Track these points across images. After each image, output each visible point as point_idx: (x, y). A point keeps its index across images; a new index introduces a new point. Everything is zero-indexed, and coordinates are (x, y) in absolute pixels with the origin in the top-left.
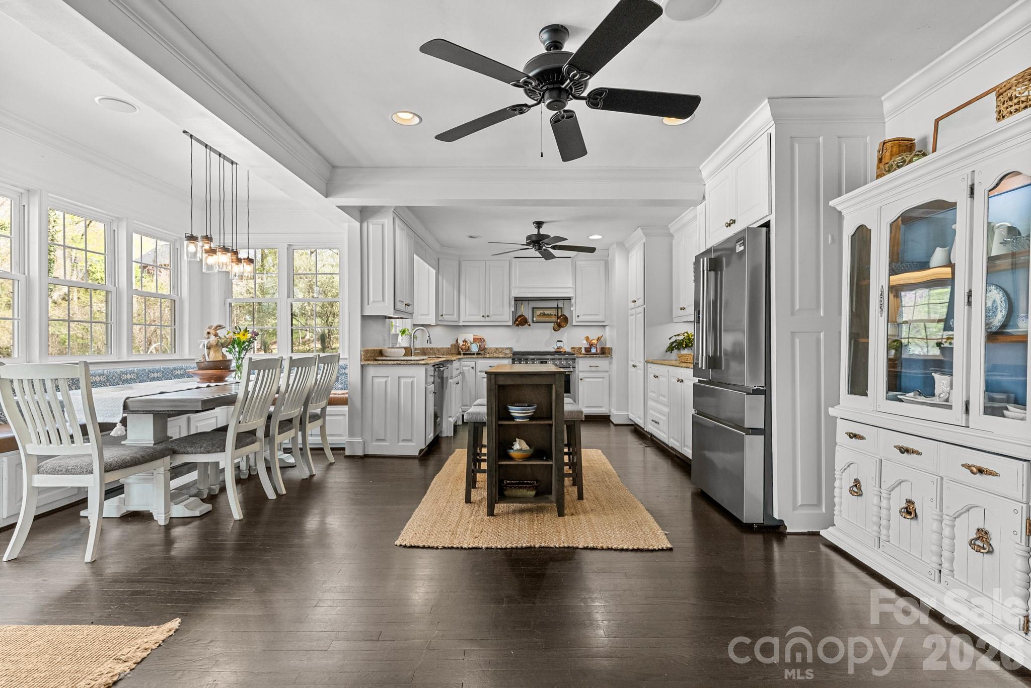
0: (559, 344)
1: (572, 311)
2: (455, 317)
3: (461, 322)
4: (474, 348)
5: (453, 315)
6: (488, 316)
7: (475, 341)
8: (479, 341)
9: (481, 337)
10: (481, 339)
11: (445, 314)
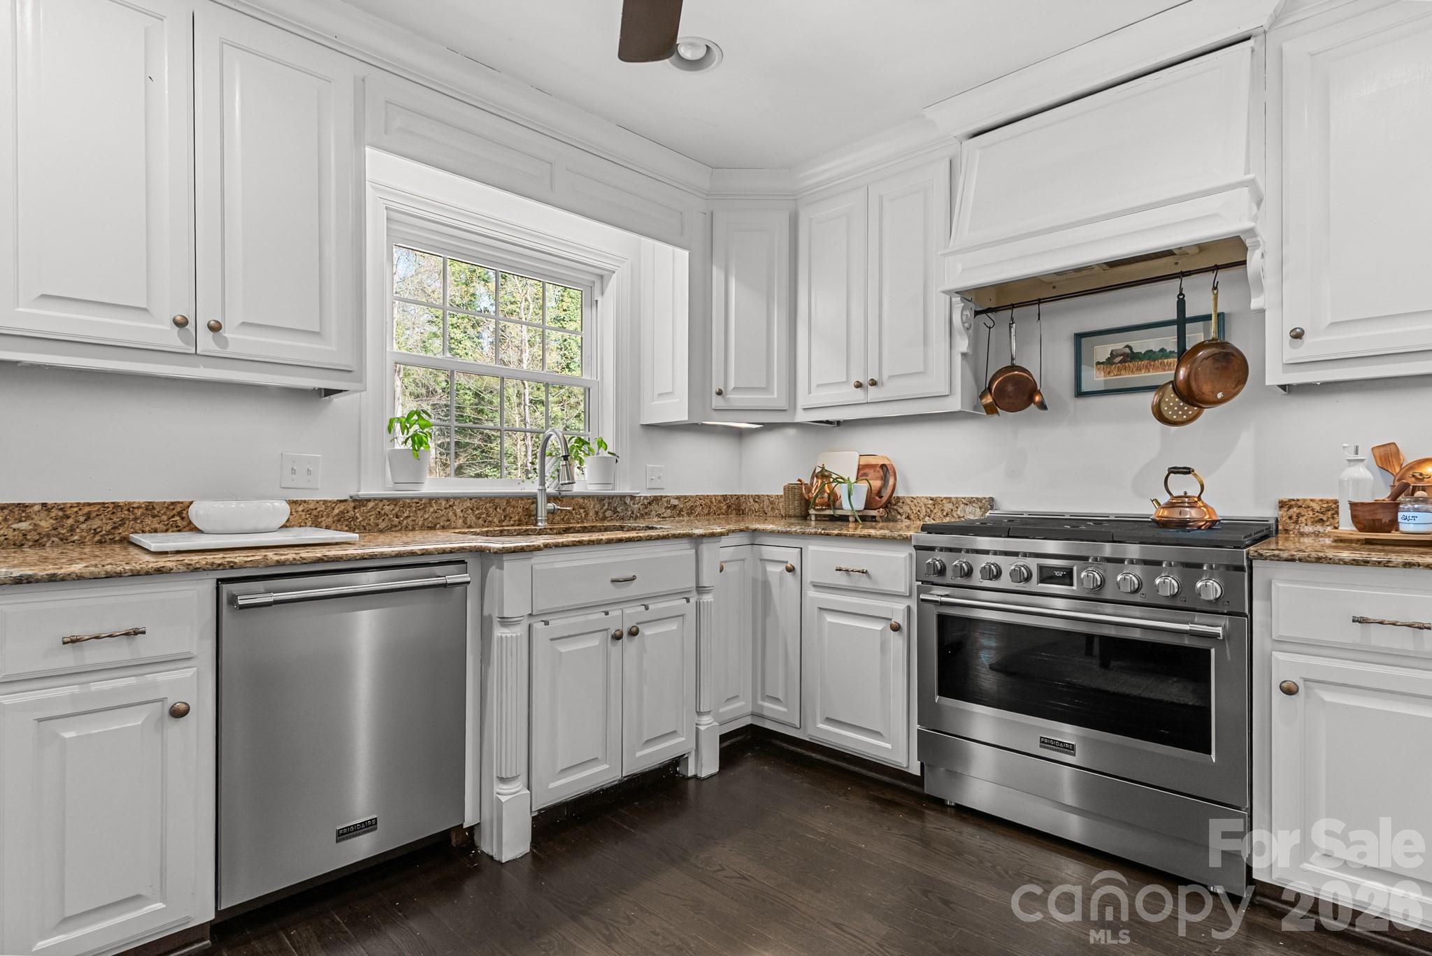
0: (1181, 486)
1: (1262, 312)
2: (776, 397)
3: (800, 411)
4: (853, 500)
5: (766, 389)
6: (874, 383)
7: (865, 475)
8: (877, 474)
9: (886, 462)
10: (883, 466)
11: (735, 388)
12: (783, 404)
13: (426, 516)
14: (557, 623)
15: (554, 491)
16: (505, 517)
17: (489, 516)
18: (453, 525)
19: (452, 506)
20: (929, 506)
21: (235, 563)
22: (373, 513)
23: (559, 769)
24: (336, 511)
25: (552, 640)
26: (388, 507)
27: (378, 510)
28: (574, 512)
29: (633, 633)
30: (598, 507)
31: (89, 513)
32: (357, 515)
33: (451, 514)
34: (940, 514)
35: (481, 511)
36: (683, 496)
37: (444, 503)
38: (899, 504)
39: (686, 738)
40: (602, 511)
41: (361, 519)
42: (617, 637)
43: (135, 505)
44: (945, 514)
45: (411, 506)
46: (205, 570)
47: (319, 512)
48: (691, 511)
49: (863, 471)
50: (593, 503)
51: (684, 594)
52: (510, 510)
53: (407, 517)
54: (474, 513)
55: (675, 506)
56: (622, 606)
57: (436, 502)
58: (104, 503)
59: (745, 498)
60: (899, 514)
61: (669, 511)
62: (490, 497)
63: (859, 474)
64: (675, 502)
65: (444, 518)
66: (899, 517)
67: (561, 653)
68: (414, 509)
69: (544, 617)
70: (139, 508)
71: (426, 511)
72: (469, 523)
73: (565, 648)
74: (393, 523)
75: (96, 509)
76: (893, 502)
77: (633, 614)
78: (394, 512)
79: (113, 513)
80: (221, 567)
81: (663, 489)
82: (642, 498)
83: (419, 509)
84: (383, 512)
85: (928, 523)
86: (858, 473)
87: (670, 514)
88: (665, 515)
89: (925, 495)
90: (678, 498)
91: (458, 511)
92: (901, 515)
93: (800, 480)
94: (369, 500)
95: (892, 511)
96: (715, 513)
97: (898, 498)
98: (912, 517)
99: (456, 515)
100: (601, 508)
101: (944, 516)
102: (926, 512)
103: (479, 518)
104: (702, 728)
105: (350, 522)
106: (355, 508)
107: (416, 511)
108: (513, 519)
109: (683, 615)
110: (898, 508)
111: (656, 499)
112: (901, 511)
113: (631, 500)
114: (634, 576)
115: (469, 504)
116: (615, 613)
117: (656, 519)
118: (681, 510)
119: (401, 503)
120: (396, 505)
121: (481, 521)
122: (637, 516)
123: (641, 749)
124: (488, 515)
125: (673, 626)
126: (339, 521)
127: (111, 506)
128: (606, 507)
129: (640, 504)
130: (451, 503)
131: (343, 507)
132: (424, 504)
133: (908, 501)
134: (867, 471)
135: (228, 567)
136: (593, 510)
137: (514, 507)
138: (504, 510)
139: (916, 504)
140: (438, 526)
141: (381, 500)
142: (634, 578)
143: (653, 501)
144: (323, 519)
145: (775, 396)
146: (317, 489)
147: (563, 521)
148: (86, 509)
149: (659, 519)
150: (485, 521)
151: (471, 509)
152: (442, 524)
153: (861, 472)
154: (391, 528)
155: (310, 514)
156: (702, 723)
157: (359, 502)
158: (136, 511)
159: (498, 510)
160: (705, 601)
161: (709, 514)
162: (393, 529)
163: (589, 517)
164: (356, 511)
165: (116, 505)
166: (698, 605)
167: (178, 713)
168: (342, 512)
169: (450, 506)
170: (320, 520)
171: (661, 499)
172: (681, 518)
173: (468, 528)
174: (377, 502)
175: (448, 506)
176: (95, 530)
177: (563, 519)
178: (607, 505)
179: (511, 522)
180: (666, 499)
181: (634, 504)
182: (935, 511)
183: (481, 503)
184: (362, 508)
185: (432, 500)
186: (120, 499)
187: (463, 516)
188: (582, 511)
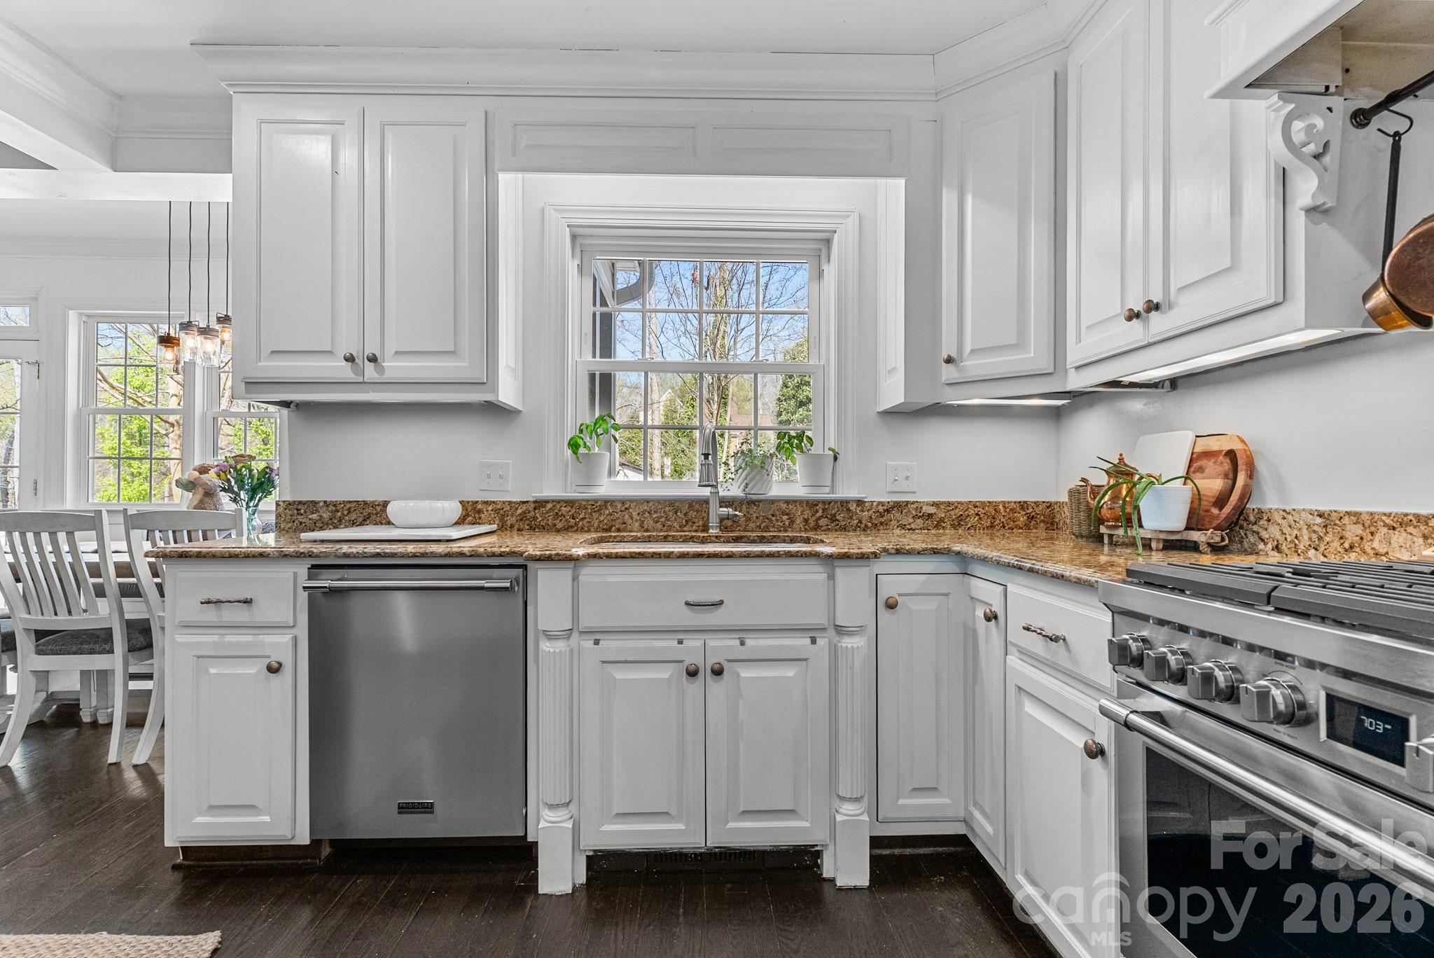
2: (1034, 356)
3: (1071, 373)
5: (1019, 345)
6: (1152, 306)
7: (1199, 469)
8: (1219, 469)
9: (1237, 446)
10: (1231, 454)
11: (972, 351)
12: (1045, 364)
13: (602, 518)
14: (612, 646)
15: (742, 494)
16: (687, 521)
17: (669, 520)
18: (629, 527)
19: (628, 509)
20: (1316, 528)
21: (313, 553)
22: (551, 514)
23: (615, 812)
24: (519, 511)
25: (604, 662)
26: (565, 509)
27: (556, 511)
28: (774, 518)
29: (718, 672)
30: (807, 513)
31: (350, 508)
32: (537, 515)
33: (627, 516)
34: (1336, 544)
35: (659, 514)
36: (944, 503)
37: (619, 506)
38: (1262, 522)
39: (811, 824)
40: (814, 518)
41: (540, 519)
42: (692, 673)
43: (377, 503)
44: (1347, 545)
45: (586, 508)
46: (291, 556)
47: (505, 512)
48: (959, 522)
49: (1196, 461)
50: (800, 509)
51: (813, 633)
52: (692, 514)
53: (583, 519)
54: (651, 517)
55: (930, 516)
56: (708, 636)
57: (611, 505)
58: (358, 501)
59: (1059, 507)
60: (1263, 540)
61: (920, 521)
62: (669, 501)
63: (1192, 469)
64: (932, 510)
65: (621, 521)
66: (1261, 546)
67: (615, 679)
68: (590, 511)
69: (596, 635)
70: (379, 505)
71: (601, 514)
72: (646, 527)
73: (621, 674)
74: (570, 524)
75: (353, 505)
76: (1252, 518)
77: (721, 647)
78: (570, 513)
79: (364, 509)
80: (303, 555)
81: (915, 492)
82: (875, 504)
83: (595, 512)
84: (560, 513)
85: (1314, 561)
86: (1189, 467)
87: (921, 526)
88: (913, 526)
89: (1308, 507)
90: (936, 505)
91: (635, 514)
92: (1266, 544)
93: (1083, 480)
94: (547, 502)
95: (1249, 535)
96: (1004, 527)
97: (1260, 511)
98: (1284, 547)
99: (632, 518)
100: (813, 515)
101: (1346, 550)
102: (1310, 539)
103: (657, 522)
104: (839, 818)
105: (531, 521)
106: (535, 509)
107: (591, 513)
108: (697, 524)
109: (806, 660)
110: (1260, 530)
111: (898, 506)
112: (1264, 534)
113: (858, 505)
114: (721, 601)
115: (646, 508)
116: (693, 643)
117: (897, 531)
118: (942, 520)
119: (577, 504)
120: (572, 507)
121: (659, 526)
122: (866, 526)
123: (737, 820)
124: (667, 519)
125: (790, 672)
126: (521, 520)
127: (363, 503)
128: (820, 514)
129: (871, 512)
130: (627, 506)
131: (525, 508)
132: (600, 506)
133: (1277, 517)
134: (1203, 462)
135: (307, 555)
136: (802, 517)
137: (697, 511)
138: (686, 514)
139: (1293, 523)
140: (613, 529)
141: (559, 502)
142: (721, 603)
143: (893, 508)
144: (508, 518)
145: (1032, 355)
146: (509, 491)
147: (760, 528)
148: (348, 506)
149: (903, 531)
150: (664, 526)
151: (649, 513)
152: (617, 526)
153: (1195, 465)
154: (568, 528)
155: (498, 514)
156: (841, 810)
157: (540, 504)
158: (377, 507)
159: (679, 514)
160: (844, 645)
161: (992, 526)
162: (570, 530)
163: (795, 526)
164: (536, 511)
165: (365, 503)
166: (834, 650)
167: (274, 669)
168: (524, 512)
169: (626, 508)
170: (505, 519)
171: (907, 505)
172: (941, 531)
173: (645, 531)
174: (554, 504)
175: (623, 508)
176: (353, 521)
177: (760, 527)
178: (820, 511)
179: (694, 527)
180: (915, 506)
181: (862, 511)
182: (1327, 539)
183: (660, 507)
184: (542, 509)
185: (607, 502)
186: (369, 498)
187: (640, 520)
188: (785, 518)
